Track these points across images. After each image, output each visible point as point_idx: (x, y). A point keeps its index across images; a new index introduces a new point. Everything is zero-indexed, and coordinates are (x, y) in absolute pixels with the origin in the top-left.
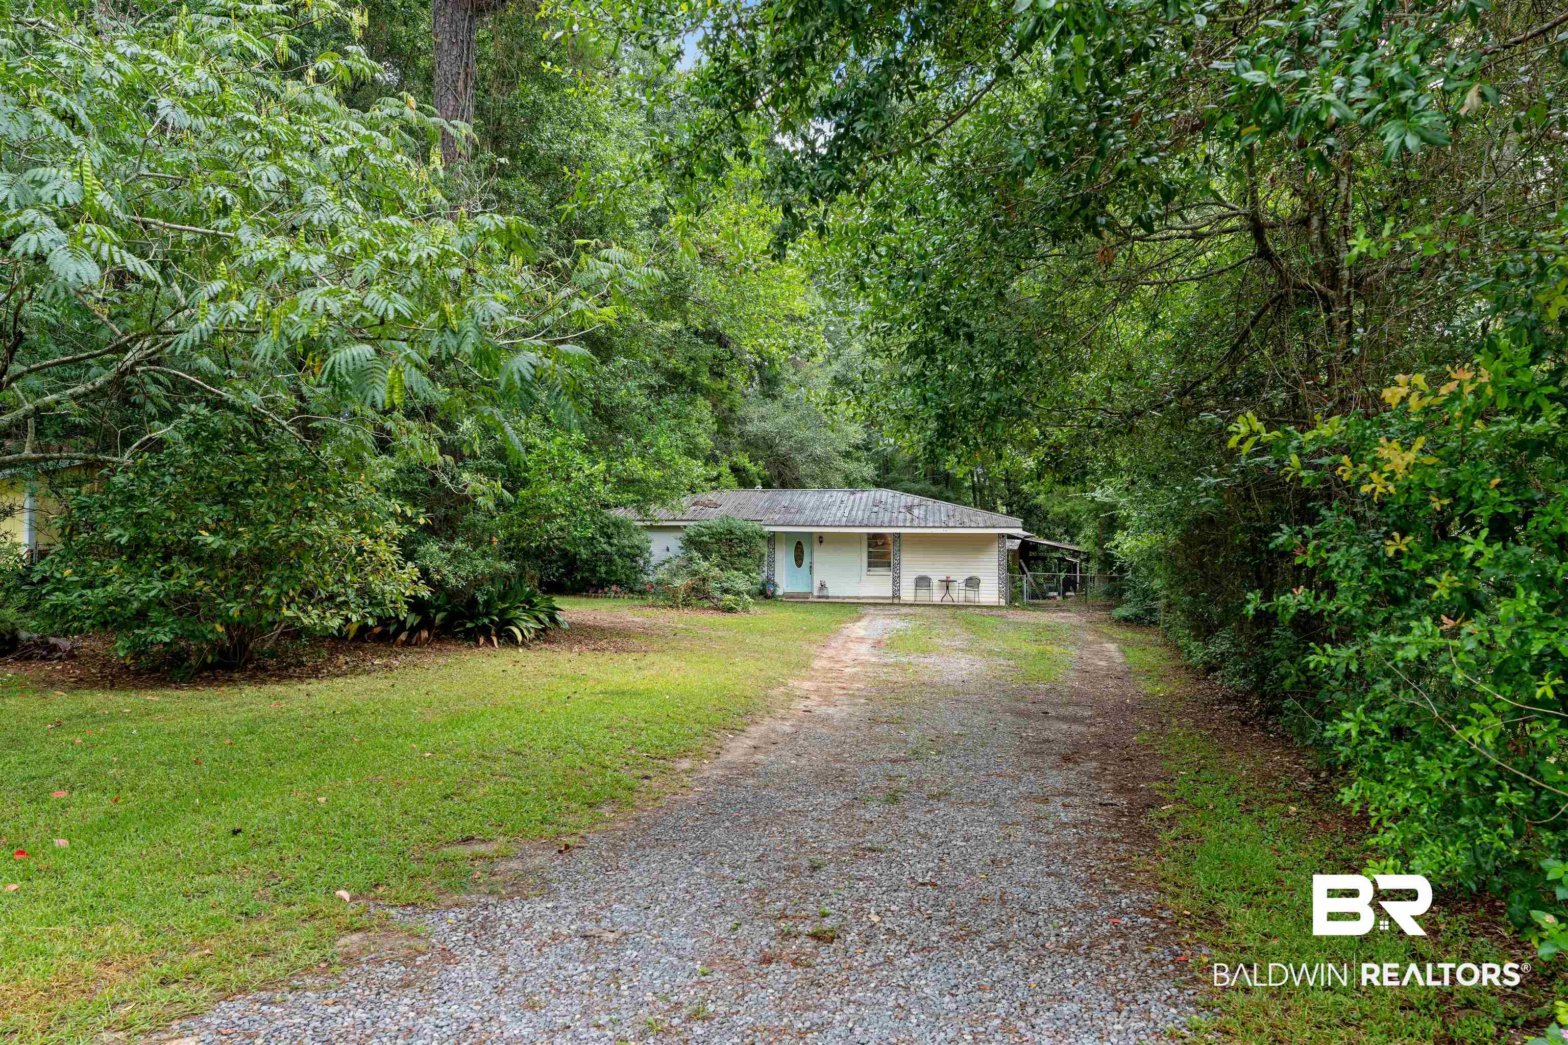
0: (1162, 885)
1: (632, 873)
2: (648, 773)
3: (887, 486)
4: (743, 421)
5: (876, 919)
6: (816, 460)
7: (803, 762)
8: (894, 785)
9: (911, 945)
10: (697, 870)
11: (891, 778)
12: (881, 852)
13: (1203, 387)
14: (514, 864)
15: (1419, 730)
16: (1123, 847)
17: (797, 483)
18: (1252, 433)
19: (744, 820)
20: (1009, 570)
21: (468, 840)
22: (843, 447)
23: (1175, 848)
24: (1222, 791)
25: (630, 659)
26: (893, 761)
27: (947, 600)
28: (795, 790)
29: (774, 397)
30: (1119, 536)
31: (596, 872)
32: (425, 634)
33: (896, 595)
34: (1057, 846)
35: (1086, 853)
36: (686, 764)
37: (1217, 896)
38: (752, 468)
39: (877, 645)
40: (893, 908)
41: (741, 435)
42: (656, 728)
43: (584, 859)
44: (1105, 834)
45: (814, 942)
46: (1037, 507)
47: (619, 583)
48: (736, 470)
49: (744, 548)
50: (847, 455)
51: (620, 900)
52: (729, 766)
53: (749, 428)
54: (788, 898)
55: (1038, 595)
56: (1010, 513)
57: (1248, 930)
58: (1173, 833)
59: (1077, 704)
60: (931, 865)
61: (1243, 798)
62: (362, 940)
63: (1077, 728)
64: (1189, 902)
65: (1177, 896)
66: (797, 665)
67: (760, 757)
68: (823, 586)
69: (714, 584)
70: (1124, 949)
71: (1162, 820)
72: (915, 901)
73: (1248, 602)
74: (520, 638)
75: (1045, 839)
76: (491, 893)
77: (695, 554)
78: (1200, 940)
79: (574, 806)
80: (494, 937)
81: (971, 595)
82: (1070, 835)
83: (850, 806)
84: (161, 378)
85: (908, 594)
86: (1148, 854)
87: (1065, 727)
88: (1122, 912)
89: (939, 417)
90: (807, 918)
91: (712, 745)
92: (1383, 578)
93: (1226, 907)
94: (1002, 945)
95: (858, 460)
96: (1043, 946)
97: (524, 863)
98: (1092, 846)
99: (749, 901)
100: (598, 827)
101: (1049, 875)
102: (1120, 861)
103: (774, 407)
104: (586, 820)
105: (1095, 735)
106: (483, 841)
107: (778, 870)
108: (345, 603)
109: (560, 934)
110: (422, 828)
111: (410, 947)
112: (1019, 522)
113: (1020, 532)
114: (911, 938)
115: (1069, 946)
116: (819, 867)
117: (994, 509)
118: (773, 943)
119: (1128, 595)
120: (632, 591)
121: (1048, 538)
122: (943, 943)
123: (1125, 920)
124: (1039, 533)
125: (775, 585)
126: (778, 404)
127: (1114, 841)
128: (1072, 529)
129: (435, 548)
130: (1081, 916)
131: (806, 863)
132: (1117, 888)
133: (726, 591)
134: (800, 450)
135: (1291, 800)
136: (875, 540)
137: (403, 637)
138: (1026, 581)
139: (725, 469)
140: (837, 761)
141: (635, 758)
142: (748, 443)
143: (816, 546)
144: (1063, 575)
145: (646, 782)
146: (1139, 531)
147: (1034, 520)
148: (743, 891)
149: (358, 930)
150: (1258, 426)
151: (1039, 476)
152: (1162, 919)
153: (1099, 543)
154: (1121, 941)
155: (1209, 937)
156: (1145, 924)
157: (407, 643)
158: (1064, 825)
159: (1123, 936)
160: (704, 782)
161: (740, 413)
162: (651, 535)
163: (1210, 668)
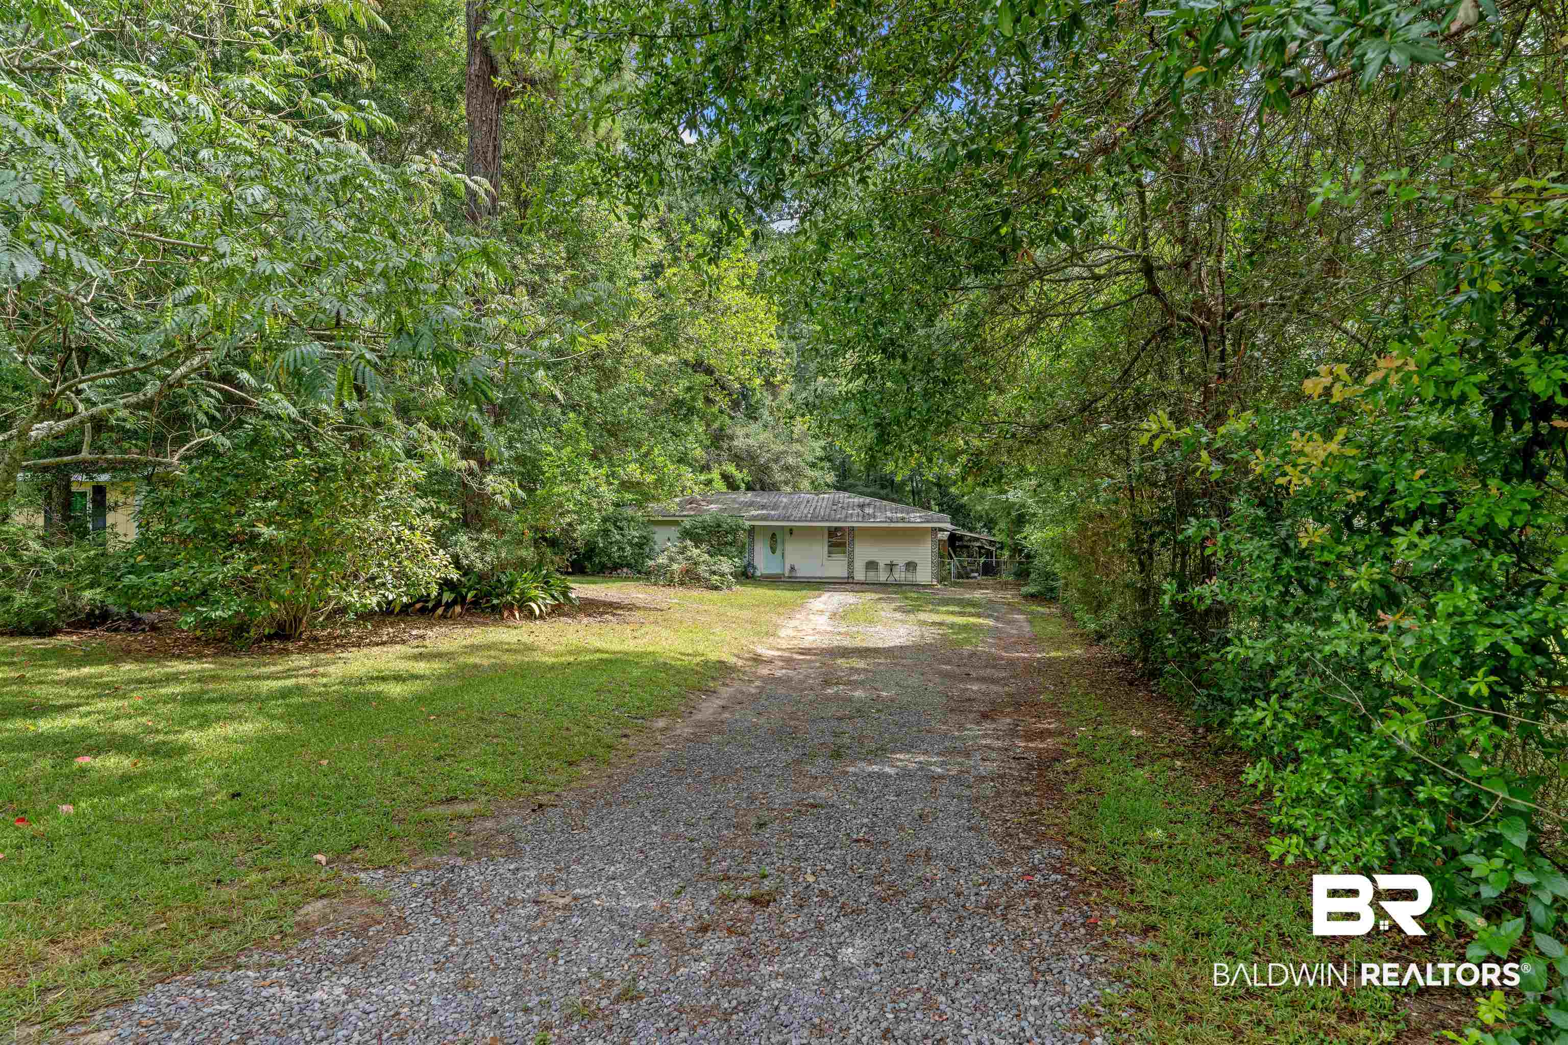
0: (1070, 839)
1: (595, 831)
2: (627, 732)
3: (845, 490)
4: (731, 438)
5: (811, 879)
6: (787, 468)
7: (763, 720)
8: (838, 741)
9: (842, 908)
10: (654, 828)
11: (836, 735)
12: (823, 808)
13: (1099, 404)
14: (489, 824)
15: (1332, 720)
16: (1034, 800)
17: (774, 487)
18: (1163, 430)
19: (705, 776)
20: (941, 557)
21: (451, 800)
22: (811, 459)
23: (1079, 801)
24: (1116, 747)
25: (628, 629)
26: (840, 719)
27: (891, 579)
28: (752, 746)
29: (756, 419)
30: (1028, 529)
31: (562, 831)
32: (458, 609)
33: (851, 576)
34: (977, 799)
35: (1001, 806)
36: (661, 723)
37: (1119, 850)
38: (738, 475)
39: (833, 616)
40: (829, 867)
41: (730, 449)
42: (639, 690)
43: (554, 816)
44: (1019, 788)
45: (750, 907)
46: (963, 506)
47: (629, 566)
48: (725, 477)
49: (730, 538)
50: (813, 465)
51: (578, 861)
52: (699, 724)
53: (735, 443)
54: (733, 858)
55: (963, 574)
56: (941, 511)
57: (1150, 887)
58: (1077, 786)
59: (994, 667)
60: (866, 820)
61: (1135, 752)
62: (324, 907)
63: (995, 688)
64: (1094, 857)
65: (1083, 851)
66: (767, 633)
67: (726, 715)
68: (792, 569)
69: (703, 567)
70: (1038, 909)
71: (1066, 773)
72: (849, 858)
73: (1165, 592)
74: (537, 612)
75: (967, 792)
76: (462, 854)
77: (689, 542)
78: (1106, 899)
79: (556, 764)
80: (452, 903)
81: (910, 576)
82: (988, 789)
83: (797, 762)
84: (213, 392)
85: (859, 575)
86: (1056, 808)
87: (984, 687)
88: (1035, 868)
89: (877, 425)
90: (747, 879)
91: (686, 706)
92: (1297, 569)
93: (1127, 861)
94: (925, 906)
95: (822, 468)
96: (963, 906)
97: (498, 823)
98: (1007, 799)
99: (697, 861)
100: (574, 785)
101: (970, 829)
102: (1032, 814)
103: (754, 427)
104: (564, 778)
105: (1008, 695)
106: (466, 801)
107: (728, 827)
108: (384, 584)
109: (515, 899)
110: (411, 788)
111: (367, 915)
112: (948, 517)
113: (949, 526)
114: (842, 900)
115: (988, 907)
116: (765, 824)
117: (929, 508)
118: (712, 909)
119: (1033, 576)
120: (639, 572)
121: (971, 530)
122: (871, 905)
123: (1038, 878)
124: (963, 526)
125: (754, 568)
126: (760, 423)
127: (1026, 794)
128: (990, 524)
129: (465, 538)
130: (998, 873)
131: (754, 821)
132: (1029, 843)
133: (714, 573)
134: (776, 461)
135: (1176, 755)
136: (832, 532)
137: (440, 611)
138: (953, 565)
139: (715, 475)
140: (791, 719)
141: (618, 719)
142: (736, 456)
143: (787, 537)
144: (982, 560)
145: (624, 740)
146: (1044, 525)
147: (960, 517)
148: (692, 850)
149: (323, 897)
150: (1169, 424)
151: (964, 479)
152: (1071, 876)
153: (1011, 534)
154: (1035, 901)
155: (1115, 895)
156: (1056, 882)
157: (443, 617)
158: (983, 779)
159: (1037, 895)
160: (675, 739)
161: (729, 432)
162: (656, 529)
163: (1100, 637)
